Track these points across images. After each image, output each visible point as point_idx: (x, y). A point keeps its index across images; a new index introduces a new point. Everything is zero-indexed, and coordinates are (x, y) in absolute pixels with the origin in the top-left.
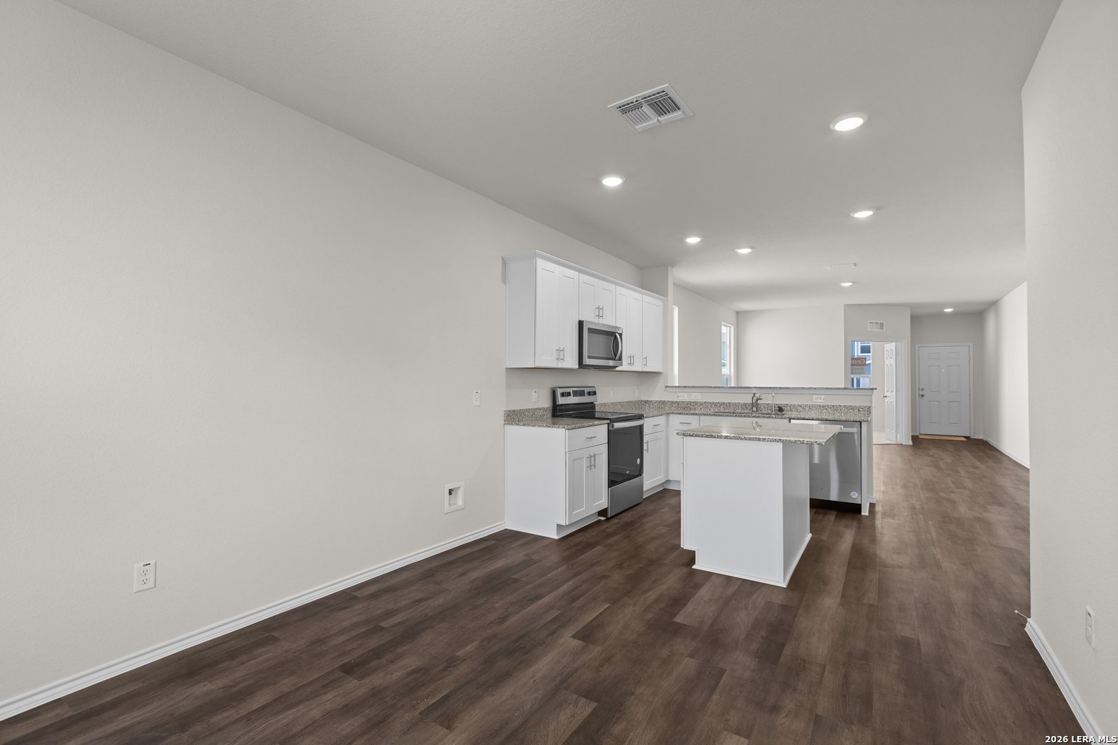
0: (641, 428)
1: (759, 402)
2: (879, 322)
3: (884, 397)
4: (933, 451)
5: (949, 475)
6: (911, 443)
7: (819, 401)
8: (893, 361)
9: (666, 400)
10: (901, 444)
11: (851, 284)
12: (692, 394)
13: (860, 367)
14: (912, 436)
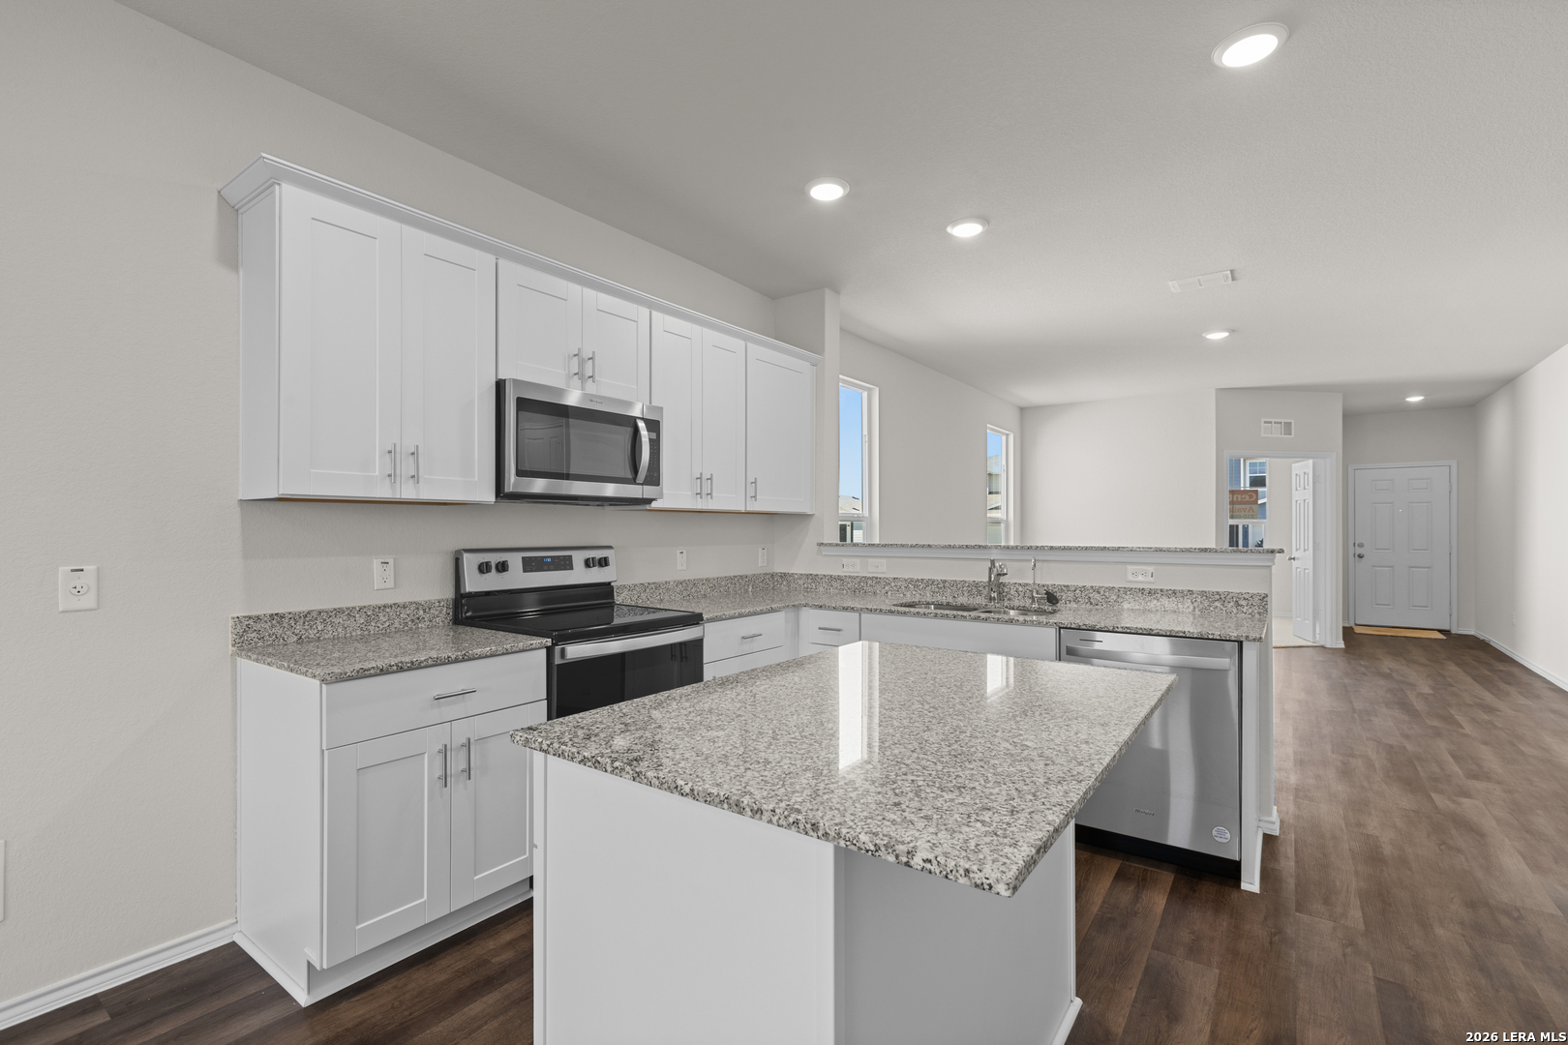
0: (697, 645)
1: (1002, 579)
2: (1283, 421)
3: (1290, 559)
4: (1388, 664)
5: (1438, 734)
6: (1342, 645)
7: (1140, 578)
8: (1308, 495)
9: (821, 572)
10: (1323, 647)
11: (1226, 334)
12: (870, 560)
13: (1248, 506)
14: (1344, 628)
